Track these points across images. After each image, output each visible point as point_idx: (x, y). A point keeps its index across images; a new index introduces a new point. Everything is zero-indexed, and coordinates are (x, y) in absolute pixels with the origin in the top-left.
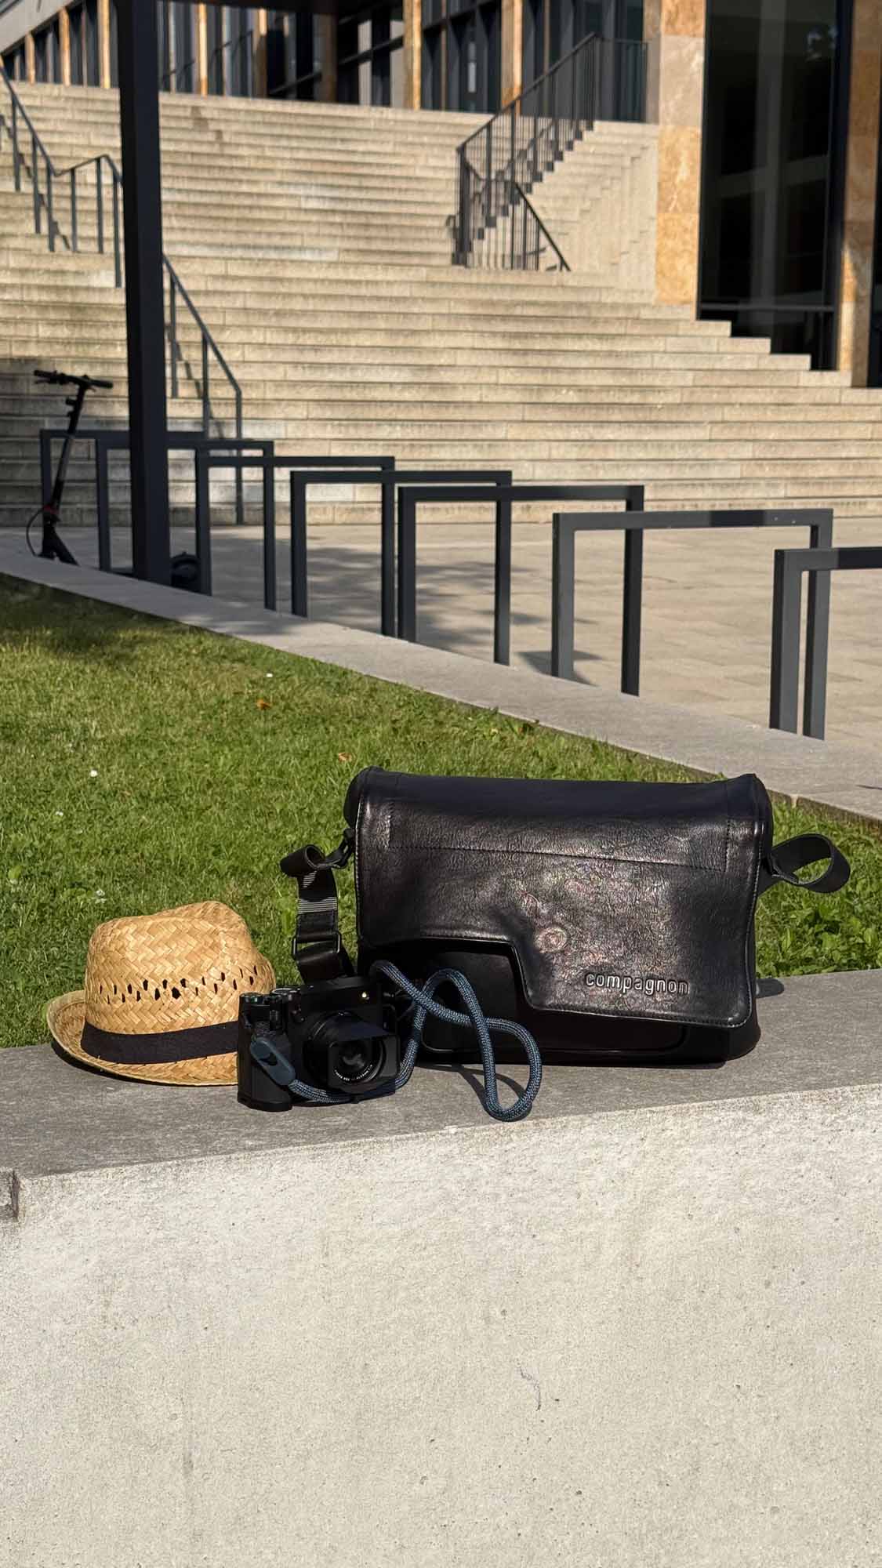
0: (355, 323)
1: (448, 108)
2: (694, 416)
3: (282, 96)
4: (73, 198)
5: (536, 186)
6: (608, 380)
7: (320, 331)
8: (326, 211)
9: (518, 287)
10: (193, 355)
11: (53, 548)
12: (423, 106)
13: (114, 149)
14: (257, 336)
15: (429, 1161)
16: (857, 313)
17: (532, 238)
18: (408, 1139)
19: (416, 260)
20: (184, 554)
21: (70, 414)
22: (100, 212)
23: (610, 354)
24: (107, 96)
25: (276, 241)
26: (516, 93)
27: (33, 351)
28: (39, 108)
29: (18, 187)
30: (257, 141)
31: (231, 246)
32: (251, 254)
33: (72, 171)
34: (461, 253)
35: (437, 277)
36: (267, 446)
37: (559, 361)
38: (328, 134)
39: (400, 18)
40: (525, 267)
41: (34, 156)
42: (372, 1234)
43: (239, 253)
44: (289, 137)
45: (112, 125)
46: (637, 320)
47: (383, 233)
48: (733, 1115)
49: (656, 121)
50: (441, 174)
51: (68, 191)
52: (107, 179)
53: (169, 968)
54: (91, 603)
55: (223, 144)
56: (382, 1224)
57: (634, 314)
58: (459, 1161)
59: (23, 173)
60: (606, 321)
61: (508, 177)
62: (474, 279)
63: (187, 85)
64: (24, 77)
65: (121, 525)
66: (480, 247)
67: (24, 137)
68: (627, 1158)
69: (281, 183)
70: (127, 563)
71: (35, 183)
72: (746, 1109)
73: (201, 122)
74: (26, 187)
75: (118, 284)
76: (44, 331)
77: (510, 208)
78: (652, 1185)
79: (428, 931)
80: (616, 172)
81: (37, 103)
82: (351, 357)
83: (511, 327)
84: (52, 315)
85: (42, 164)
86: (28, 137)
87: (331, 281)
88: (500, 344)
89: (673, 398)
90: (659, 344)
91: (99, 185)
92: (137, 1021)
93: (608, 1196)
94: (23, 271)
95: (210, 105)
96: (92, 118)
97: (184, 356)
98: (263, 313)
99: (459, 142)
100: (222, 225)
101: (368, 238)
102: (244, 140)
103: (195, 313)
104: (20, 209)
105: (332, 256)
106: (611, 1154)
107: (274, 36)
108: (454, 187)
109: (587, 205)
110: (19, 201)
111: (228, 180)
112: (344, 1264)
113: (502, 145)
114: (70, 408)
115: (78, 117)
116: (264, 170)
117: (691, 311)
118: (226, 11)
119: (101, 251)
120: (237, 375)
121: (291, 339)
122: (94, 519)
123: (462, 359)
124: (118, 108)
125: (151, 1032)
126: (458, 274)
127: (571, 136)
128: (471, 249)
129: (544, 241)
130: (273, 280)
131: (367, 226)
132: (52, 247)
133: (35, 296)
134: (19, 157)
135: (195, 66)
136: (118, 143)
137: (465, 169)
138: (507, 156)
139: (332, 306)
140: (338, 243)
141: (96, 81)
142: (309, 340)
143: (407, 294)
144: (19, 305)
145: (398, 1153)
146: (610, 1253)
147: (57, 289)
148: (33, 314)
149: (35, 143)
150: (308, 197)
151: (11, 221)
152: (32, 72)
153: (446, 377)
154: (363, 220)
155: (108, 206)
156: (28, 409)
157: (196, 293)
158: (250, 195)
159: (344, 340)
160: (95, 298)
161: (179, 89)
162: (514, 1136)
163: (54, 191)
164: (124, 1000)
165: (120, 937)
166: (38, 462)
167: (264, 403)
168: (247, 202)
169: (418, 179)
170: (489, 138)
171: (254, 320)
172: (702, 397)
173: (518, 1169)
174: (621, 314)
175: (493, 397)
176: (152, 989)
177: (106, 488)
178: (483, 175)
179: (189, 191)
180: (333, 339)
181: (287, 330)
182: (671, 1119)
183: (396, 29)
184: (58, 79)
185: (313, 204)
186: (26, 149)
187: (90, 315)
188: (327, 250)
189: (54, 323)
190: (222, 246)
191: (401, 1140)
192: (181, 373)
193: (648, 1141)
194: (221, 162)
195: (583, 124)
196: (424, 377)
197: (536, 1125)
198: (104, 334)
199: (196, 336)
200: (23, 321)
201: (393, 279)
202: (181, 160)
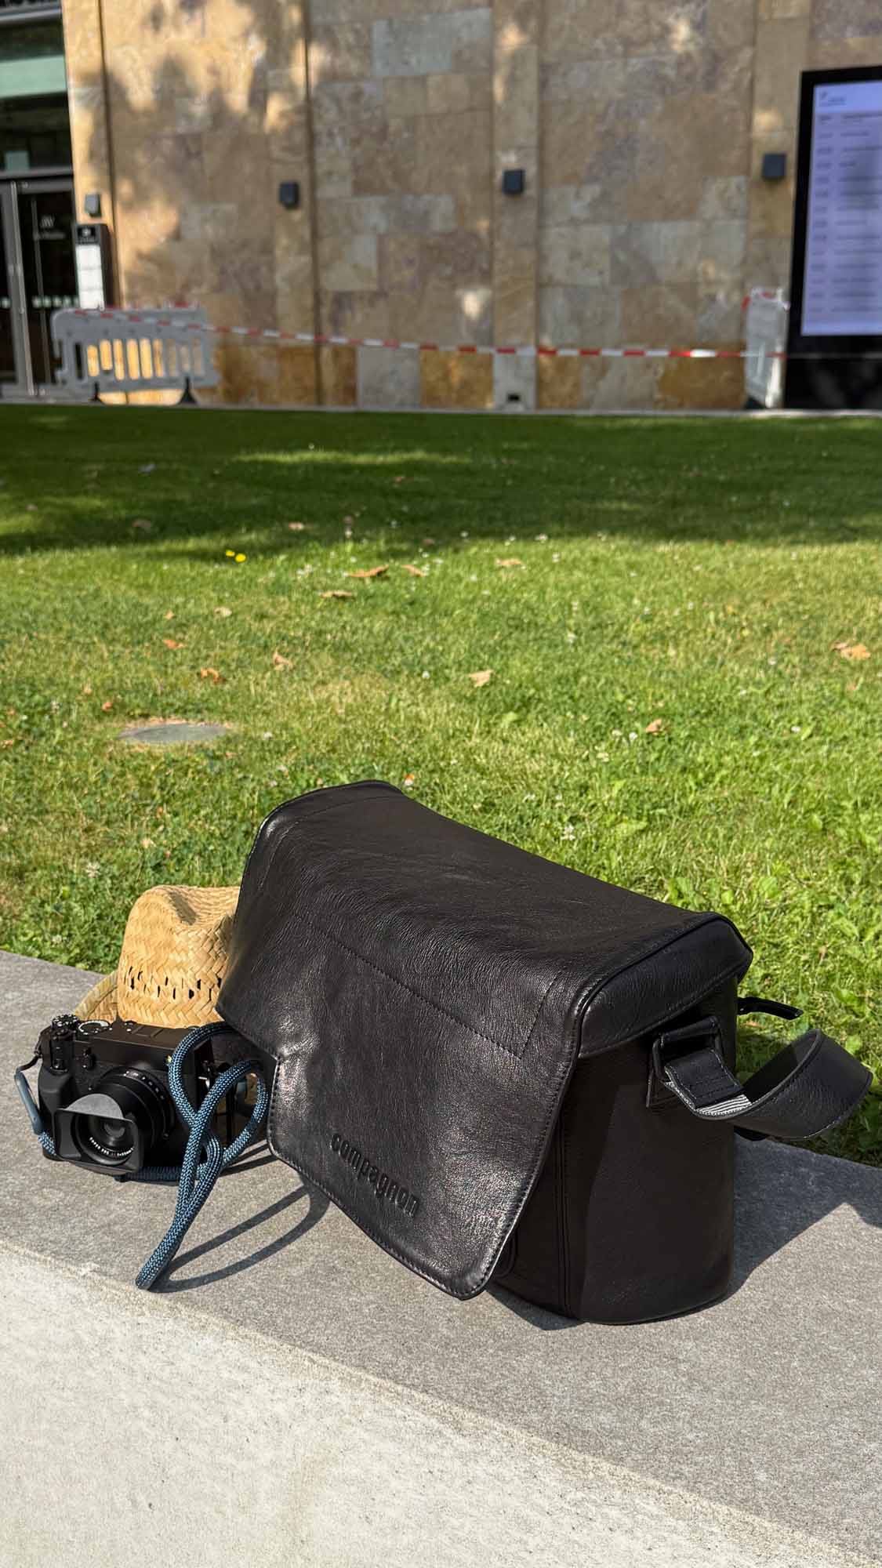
15: (59, 1295)
68: (281, 1404)
78: (316, 1454)
93: (261, 1438)
146: (267, 1508)
173: (154, 1352)
193: (308, 1395)
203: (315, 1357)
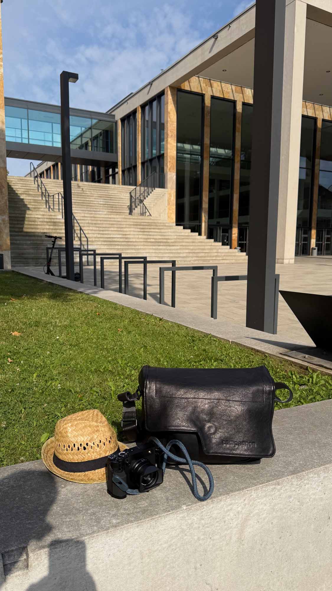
0: (110, 226)
1: (127, 185)
2: (177, 244)
3: (95, 182)
4: (53, 201)
5: (145, 200)
6: (160, 237)
7: (103, 227)
8: (104, 204)
9: (142, 219)
10: (78, 232)
11: (49, 272)
12: (122, 184)
13: (62, 192)
14: (91, 228)
15: (177, 521)
16: (205, 225)
17: (144, 210)
18: (170, 514)
19: (122, 214)
20: (77, 273)
21: (53, 244)
22: (59, 204)
23: (160, 232)
24: (60, 181)
25: (95, 210)
26: (140, 183)
27: (45, 231)
28: (47, 184)
29: (42, 199)
30: (90, 190)
31: (85, 211)
32: (90, 212)
33: (53, 196)
34: (131, 213)
35: (126, 217)
36: (94, 251)
37: (150, 233)
38: (104, 189)
39: (117, 168)
40: (143, 215)
41: (46, 193)
42: (158, 549)
43: (87, 212)
44: (96, 190)
45: (61, 187)
46: (165, 226)
47: (115, 209)
48: (272, 487)
49: (167, 188)
50: (126, 198)
51: (52, 200)
52: (60, 197)
53: (83, 439)
54: (57, 286)
55: (83, 191)
56: (161, 544)
57: (164, 225)
58: (187, 518)
59: (43, 196)
60: (159, 226)
61: (139, 198)
62: (134, 218)
63: (76, 180)
64: (44, 177)
65: (64, 266)
66: (134, 212)
67: (43, 189)
68: (240, 507)
69: (95, 199)
70: (65, 274)
71: (46, 198)
72: (275, 484)
73: (79, 187)
74: (44, 199)
75: (63, 218)
76: (47, 227)
77: (140, 204)
78: (247, 514)
79: (170, 428)
80: (160, 198)
81: (46, 182)
82: (110, 232)
83: (141, 227)
84: (49, 224)
85: (47, 194)
86: (44, 189)
87: (105, 218)
88: (139, 230)
89: (173, 241)
90: (170, 230)
91: (59, 199)
92: (72, 457)
93: (234, 520)
94: (43, 215)
95: (81, 184)
96: (57, 185)
97: (76, 232)
98: (92, 224)
99: (130, 192)
100: (83, 206)
101: (112, 210)
102: (87, 190)
103: (78, 223)
104: (42, 203)
105: (105, 213)
106: (235, 507)
107: (93, 171)
108: (129, 200)
109: (154, 204)
110: (42, 201)
111: (85, 198)
112: (148, 560)
113: (138, 192)
114: (53, 243)
115: (54, 185)
116: (91, 196)
117: (175, 224)
118: (83, 166)
119: (59, 211)
120: (87, 236)
121: (98, 229)
122: (58, 265)
123: (132, 233)
124: (63, 184)
125: (77, 462)
126: (130, 216)
127: (151, 191)
128: (132, 212)
129: (146, 211)
130: (94, 217)
131: (112, 207)
132: (49, 211)
133: (46, 220)
134: (42, 193)
135: (77, 177)
136: (63, 190)
137: (131, 196)
138: (139, 194)
139: (106, 222)
140: (107, 210)
141: (58, 178)
142: (101, 229)
143: (120, 220)
144: (42, 222)
145: (167, 519)
146: (234, 539)
147: (50, 219)
148: (45, 224)
149: (46, 190)
150: (100, 201)
151: (41, 205)
152: (45, 177)
153: (128, 236)
154: (111, 206)
155: (60, 202)
156: (44, 242)
157: (79, 220)
158: (89, 201)
159: (108, 229)
160: (58, 221)
161: (74, 180)
162: (205, 507)
163: (50, 199)
164: (67, 450)
165: (66, 428)
166: (46, 253)
167: (92, 241)
168: (88, 202)
169: (122, 198)
170: (136, 191)
171: (90, 225)
172: (178, 240)
173: (206, 517)
174: (162, 224)
175: (138, 240)
176: (76, 447)
177: (60, 258)
178: (135, 198)
179: (77, 200)
180: (106, 229)
181: (97, 227)
182: (253, 492)
183: (117, 170)
184: (50, 178)
185: (101, 203)
186: (44, 191)
187: (57, 224)
188: (104, 212)
189: (50, 225)
190: (83, 211)
191: (168, 515)
192: (76, 235)
193: (246, 500)
194: (83, 194)
195: (153, 189)
196: (124, 236)
197: (212, 501)
198: (60, 227)
199: (79, 228)
200: (43, 225)
201: (118, 217)
202: (75, 194)
203: (248, 489)
